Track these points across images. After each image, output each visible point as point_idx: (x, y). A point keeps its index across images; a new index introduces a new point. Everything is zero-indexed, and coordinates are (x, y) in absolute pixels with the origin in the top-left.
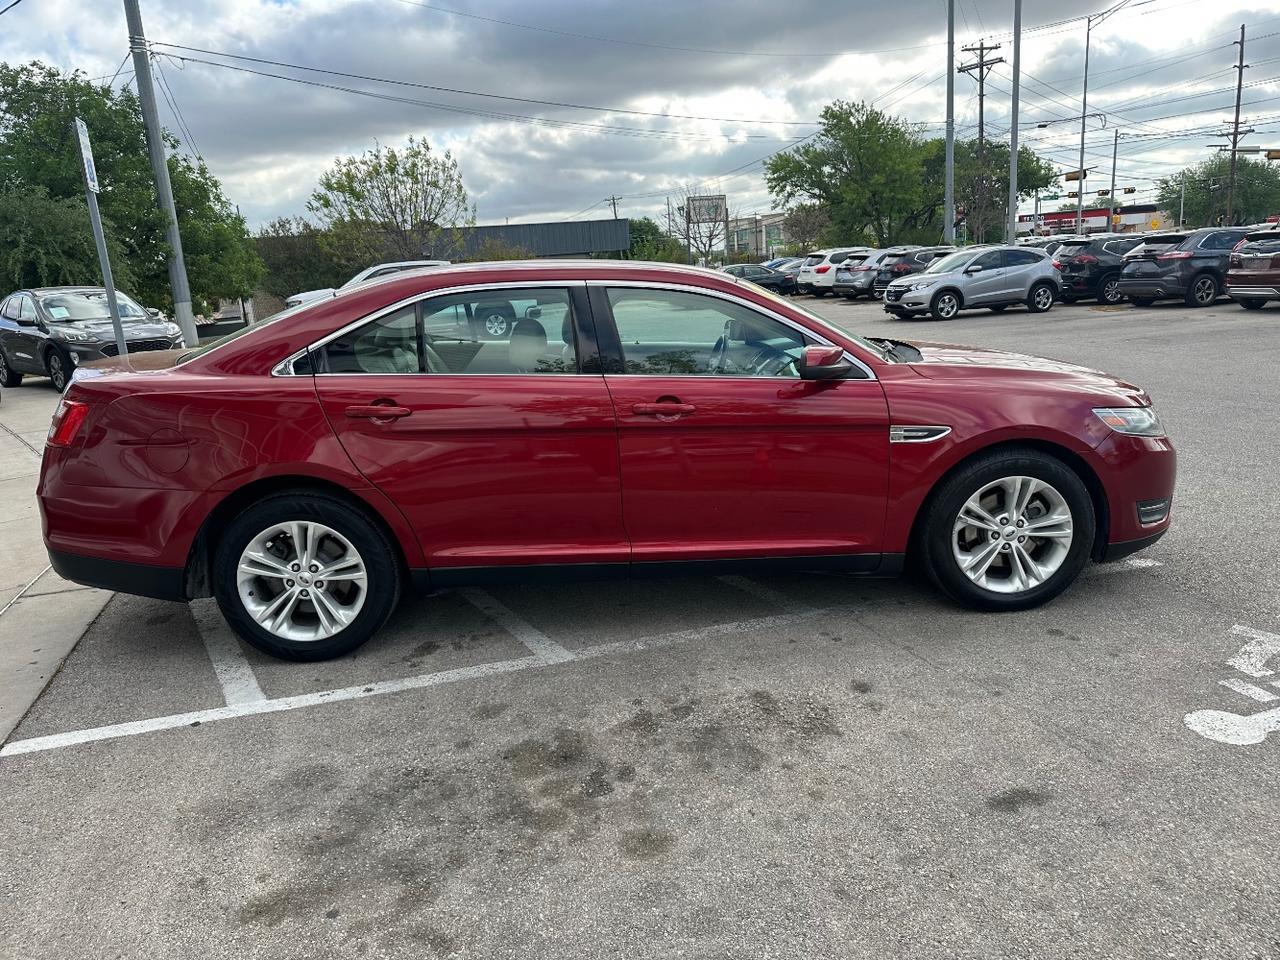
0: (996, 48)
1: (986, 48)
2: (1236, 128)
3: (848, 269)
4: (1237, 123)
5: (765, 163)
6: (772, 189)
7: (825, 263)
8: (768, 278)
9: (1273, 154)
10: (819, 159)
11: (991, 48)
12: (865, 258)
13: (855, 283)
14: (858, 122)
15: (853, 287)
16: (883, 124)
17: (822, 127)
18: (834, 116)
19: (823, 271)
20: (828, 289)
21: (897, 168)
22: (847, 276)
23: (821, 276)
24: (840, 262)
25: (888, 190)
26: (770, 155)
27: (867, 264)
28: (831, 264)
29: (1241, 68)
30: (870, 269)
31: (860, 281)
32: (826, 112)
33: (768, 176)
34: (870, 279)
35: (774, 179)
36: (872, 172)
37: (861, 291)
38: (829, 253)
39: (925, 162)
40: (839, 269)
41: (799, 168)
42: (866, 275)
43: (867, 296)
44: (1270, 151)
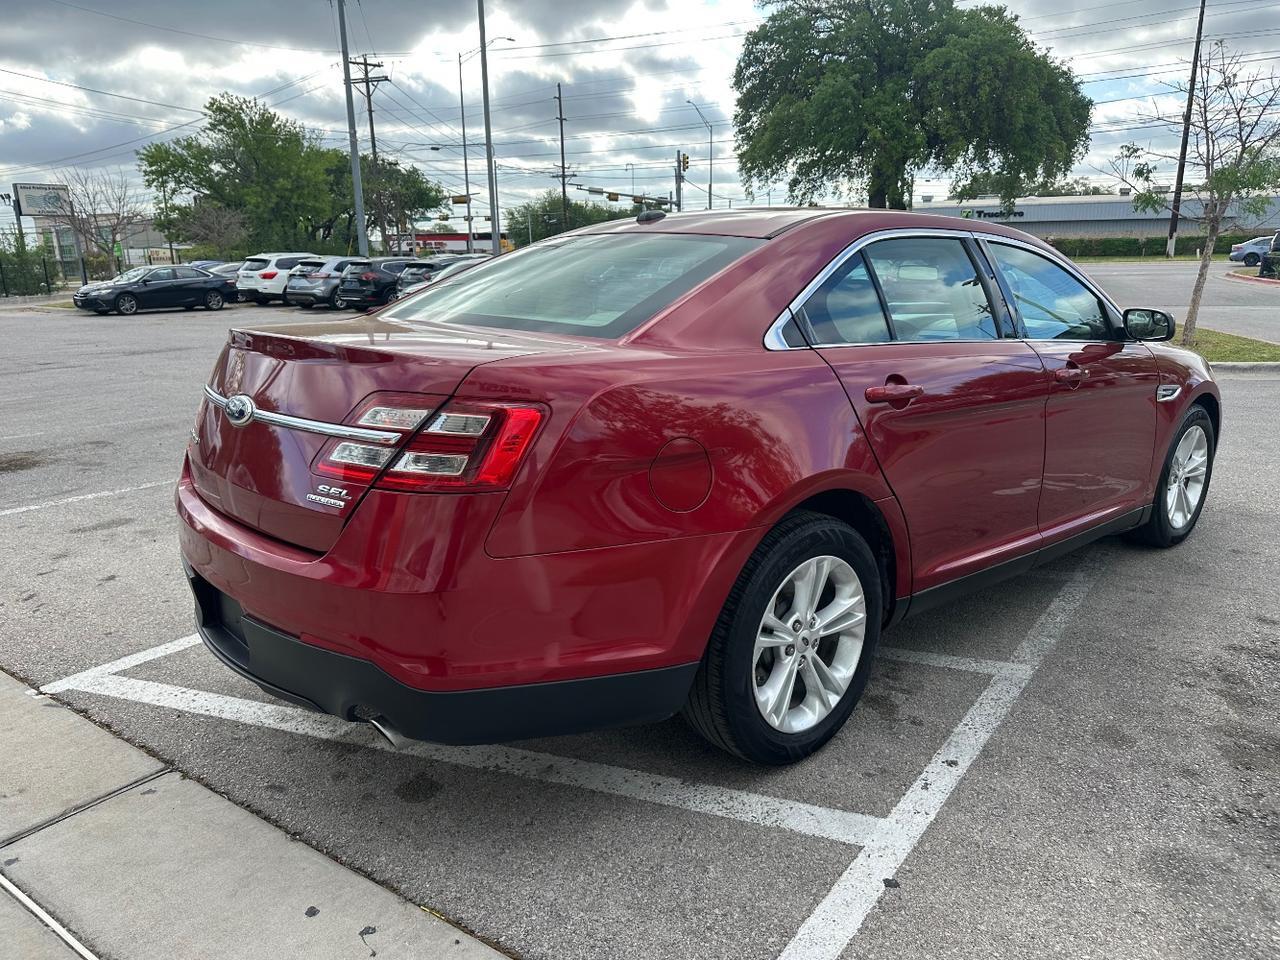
0: (379, 66)
1: (370, 65)
2: (564, 172)
3: (304, 276)
4: (563, 167)
5: (138, 153)
6: (149, 184)
7: (271, 269)
8: (205, 282)
9: (612, 197)
10: (204, 155)
11: (375, 66)
12: (321, 265)
13: (314, 291)
14: (251, 121)
15: (313, 295)
16: (279, 126)
17: (208, 120)
18: (221, 110)
19: (270, 276)
20: (275, 297)
21: (303, 173)
22: (304, 283)
23: (267, 283)
24: (291, 268)
25: (295, 197)
26: (143, 145)
27: (324, 271)
28: (275, 270)
29: (561, 120)
30: (328, 277)
31: (320, 289)
32: (212, 104)
33: (144, 168)
34: (330, 287)
35: (152, 172)
36: (276, 178)
37: (320, 299)
38: (274, 257)
39: (328, 172)
40: (292, 276)
41: (183, 164)
42: (325, 284)
43: (327, 305)
44: (610, 194)
